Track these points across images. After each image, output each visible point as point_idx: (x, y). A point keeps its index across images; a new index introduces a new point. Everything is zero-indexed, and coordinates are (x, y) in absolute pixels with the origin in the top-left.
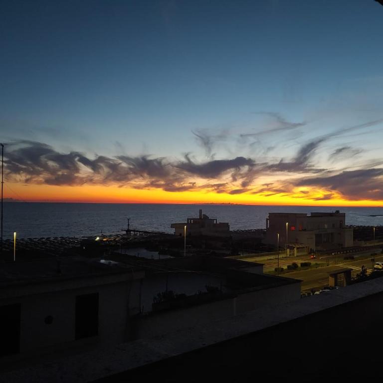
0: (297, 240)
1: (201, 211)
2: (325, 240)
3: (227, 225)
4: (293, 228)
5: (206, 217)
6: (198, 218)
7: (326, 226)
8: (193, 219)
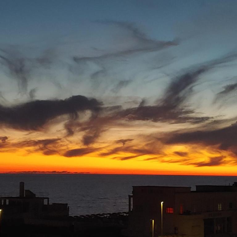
0: (176, 229)
1: (22, 185)
2: (219, 228)
3: (64, 207)
4: (171, 211)
5: (31, 195)
6: (18, 196)
7: (220, 207)
8: (8, 198)
